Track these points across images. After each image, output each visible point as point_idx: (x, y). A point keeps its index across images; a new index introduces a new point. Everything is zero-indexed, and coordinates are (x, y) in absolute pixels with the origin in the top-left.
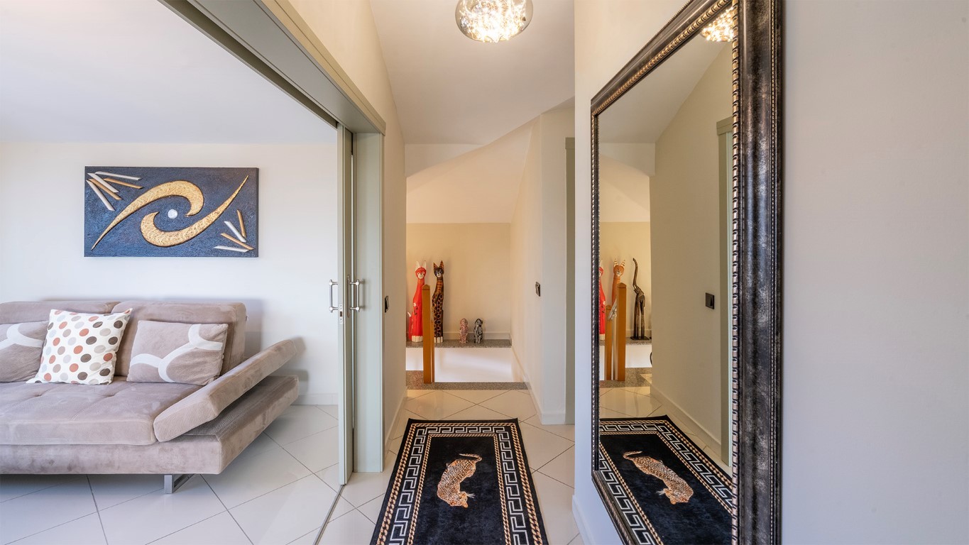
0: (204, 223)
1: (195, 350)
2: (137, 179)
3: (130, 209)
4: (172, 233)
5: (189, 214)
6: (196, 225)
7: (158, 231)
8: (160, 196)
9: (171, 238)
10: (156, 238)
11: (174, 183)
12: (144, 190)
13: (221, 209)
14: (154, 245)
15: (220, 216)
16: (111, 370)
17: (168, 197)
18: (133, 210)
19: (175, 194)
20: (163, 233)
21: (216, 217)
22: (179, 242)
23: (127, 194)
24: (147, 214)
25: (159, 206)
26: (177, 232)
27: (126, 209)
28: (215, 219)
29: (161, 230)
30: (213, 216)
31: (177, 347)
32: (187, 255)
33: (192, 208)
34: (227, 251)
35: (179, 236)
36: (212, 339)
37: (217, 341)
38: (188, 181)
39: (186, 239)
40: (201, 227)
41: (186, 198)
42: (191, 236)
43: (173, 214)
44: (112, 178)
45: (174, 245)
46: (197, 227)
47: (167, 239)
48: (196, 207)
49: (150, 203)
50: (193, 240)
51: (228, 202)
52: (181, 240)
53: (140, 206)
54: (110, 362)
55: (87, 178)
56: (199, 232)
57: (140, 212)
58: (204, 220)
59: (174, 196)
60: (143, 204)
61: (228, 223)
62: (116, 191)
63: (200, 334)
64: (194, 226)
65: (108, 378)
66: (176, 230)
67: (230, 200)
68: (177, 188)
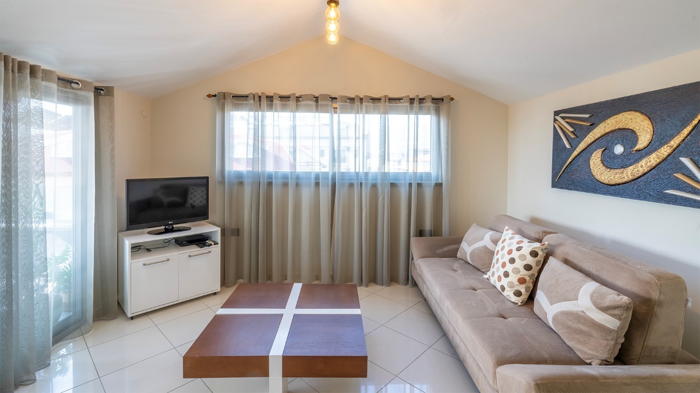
0: (653, 159)
1: (581, 313)
2: (587, 116)
3: (582, 146)
4: (618, 171)
5: (635, 149)
6: (643, 162)
7: (604, 168)
8: (607, 131)
9: (617, 176)
10: (603, 176)
11: (621, 114)
12: (593, 125)
13: (675, 142)
14: (601, 182)
15: (674, 150)
16: (523, 293)
17: (615, 130)
18: (584, 147)
19: (621, 127)
20: (609, 170)
21: (669, 151)
22: (624, 180)
23: (580, 132)
24: (595, 150)
25: (606, 142)
26: (622, 170)
27: (579, 147)
28: (666, 154)
29: (607, 167)
30: (665, 151)
31: (566, 299)
32: (631, 196)
33: (640, 142)
34: (681, 197)
35: (625, 175)
36: (605, 309)
37: (613, 316)
38: (636, 111)
39: (631, 178)
40: (649, 164)
41: (632, 131)
42: (637, 175)
43: (619, 149)
44: (570, 118)
45: (619, 184)
46: (643, 165)
47: (612, 178)
48: (644, 140)
49: (599, 138)
50: (639, 180)
51: (686, 131)
52: (626, 179)
53: (589, 142)
54: (524, 286)
55: (555, 120)
56: (646, 171)
57: (589, 149)
58: (654, 155)
59: (620, 129)
60: (593, 140)
61: (686, 161)
62: (571, 130)
63: (592, 297)
64: (641, 163)
65: (518, 300)
66: (622, 167)
67: (689, 128)
68: (623, 121)
